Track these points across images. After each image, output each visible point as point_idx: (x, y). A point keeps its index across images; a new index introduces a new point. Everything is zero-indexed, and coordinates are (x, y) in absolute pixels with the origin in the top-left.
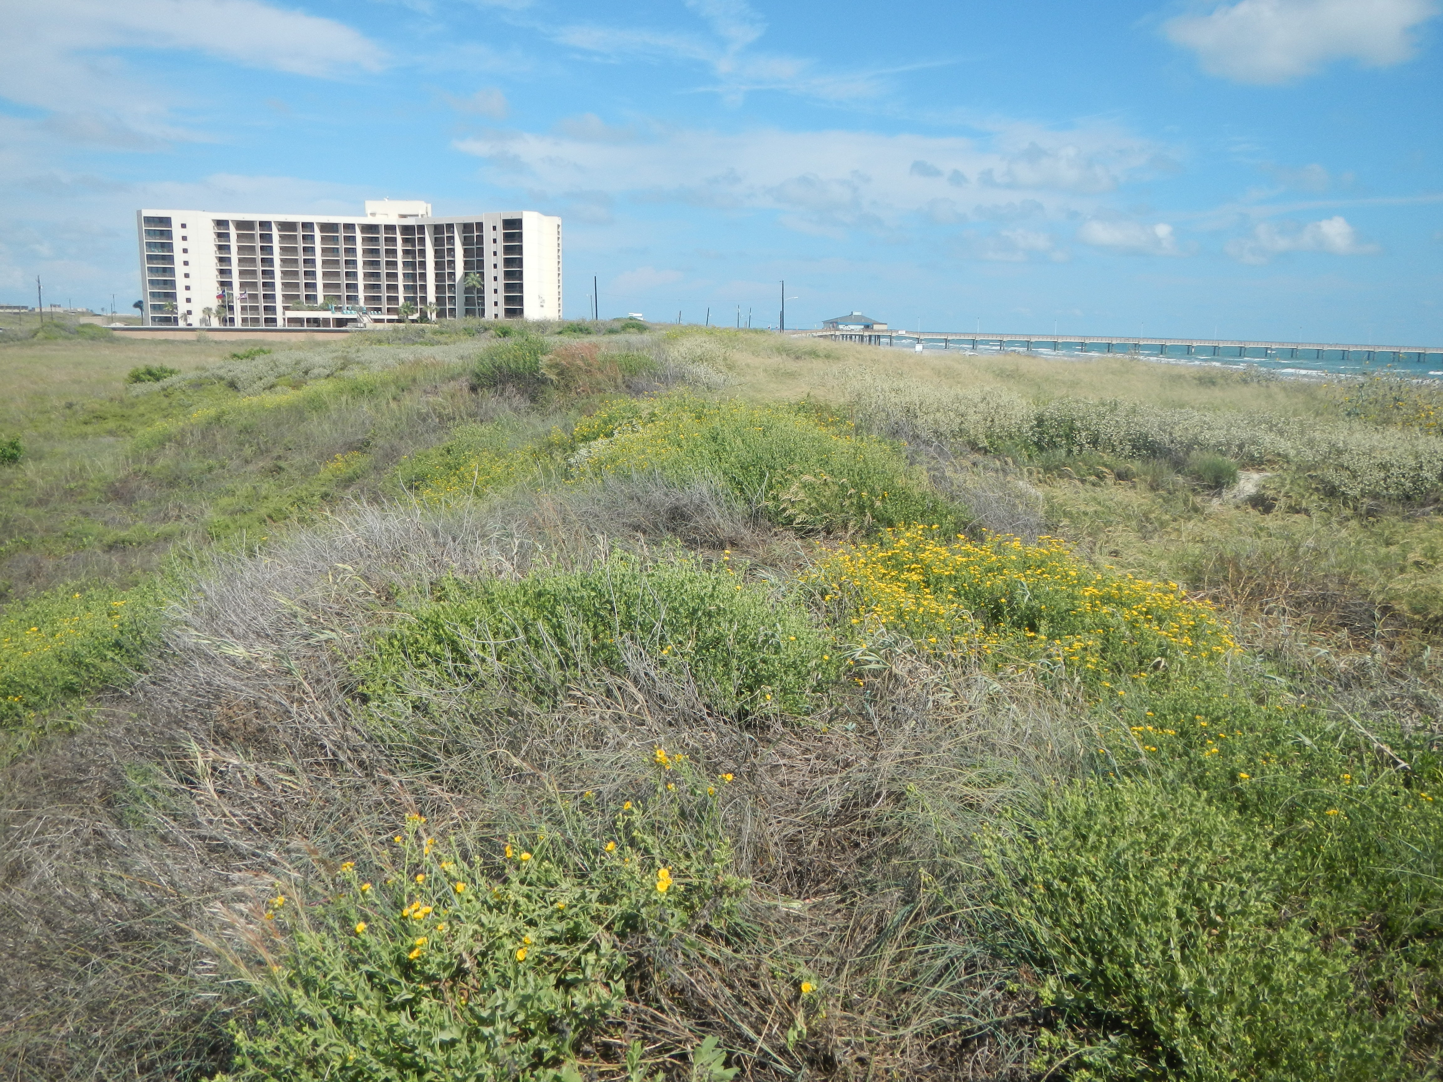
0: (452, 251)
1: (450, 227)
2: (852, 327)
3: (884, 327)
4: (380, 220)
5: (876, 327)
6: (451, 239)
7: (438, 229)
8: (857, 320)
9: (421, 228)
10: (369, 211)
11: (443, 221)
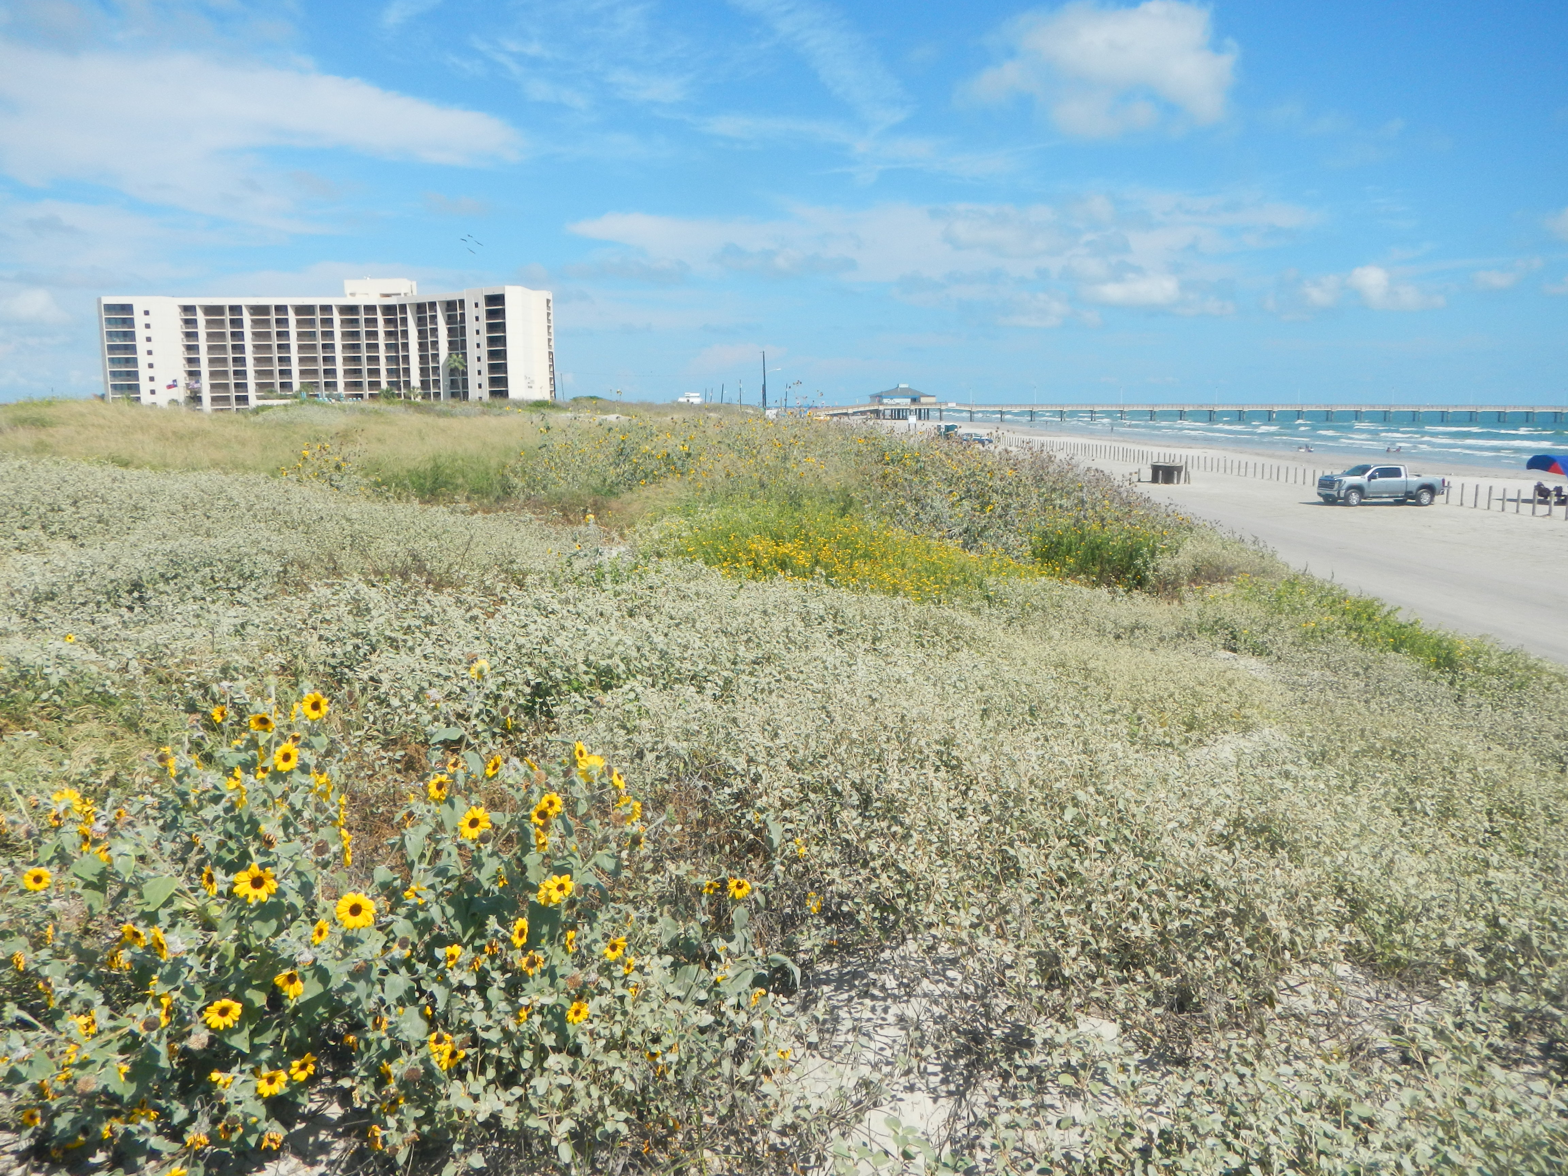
0: (434, 331)
1: (433, 305)
2: (897, 401)
3: (932, 400)
4: (360, 301)
5: (923, 400)
6: (434, 318)
7: (420, 308)
8: (903, 393)
9: (403, 307)
10: (348, 291)
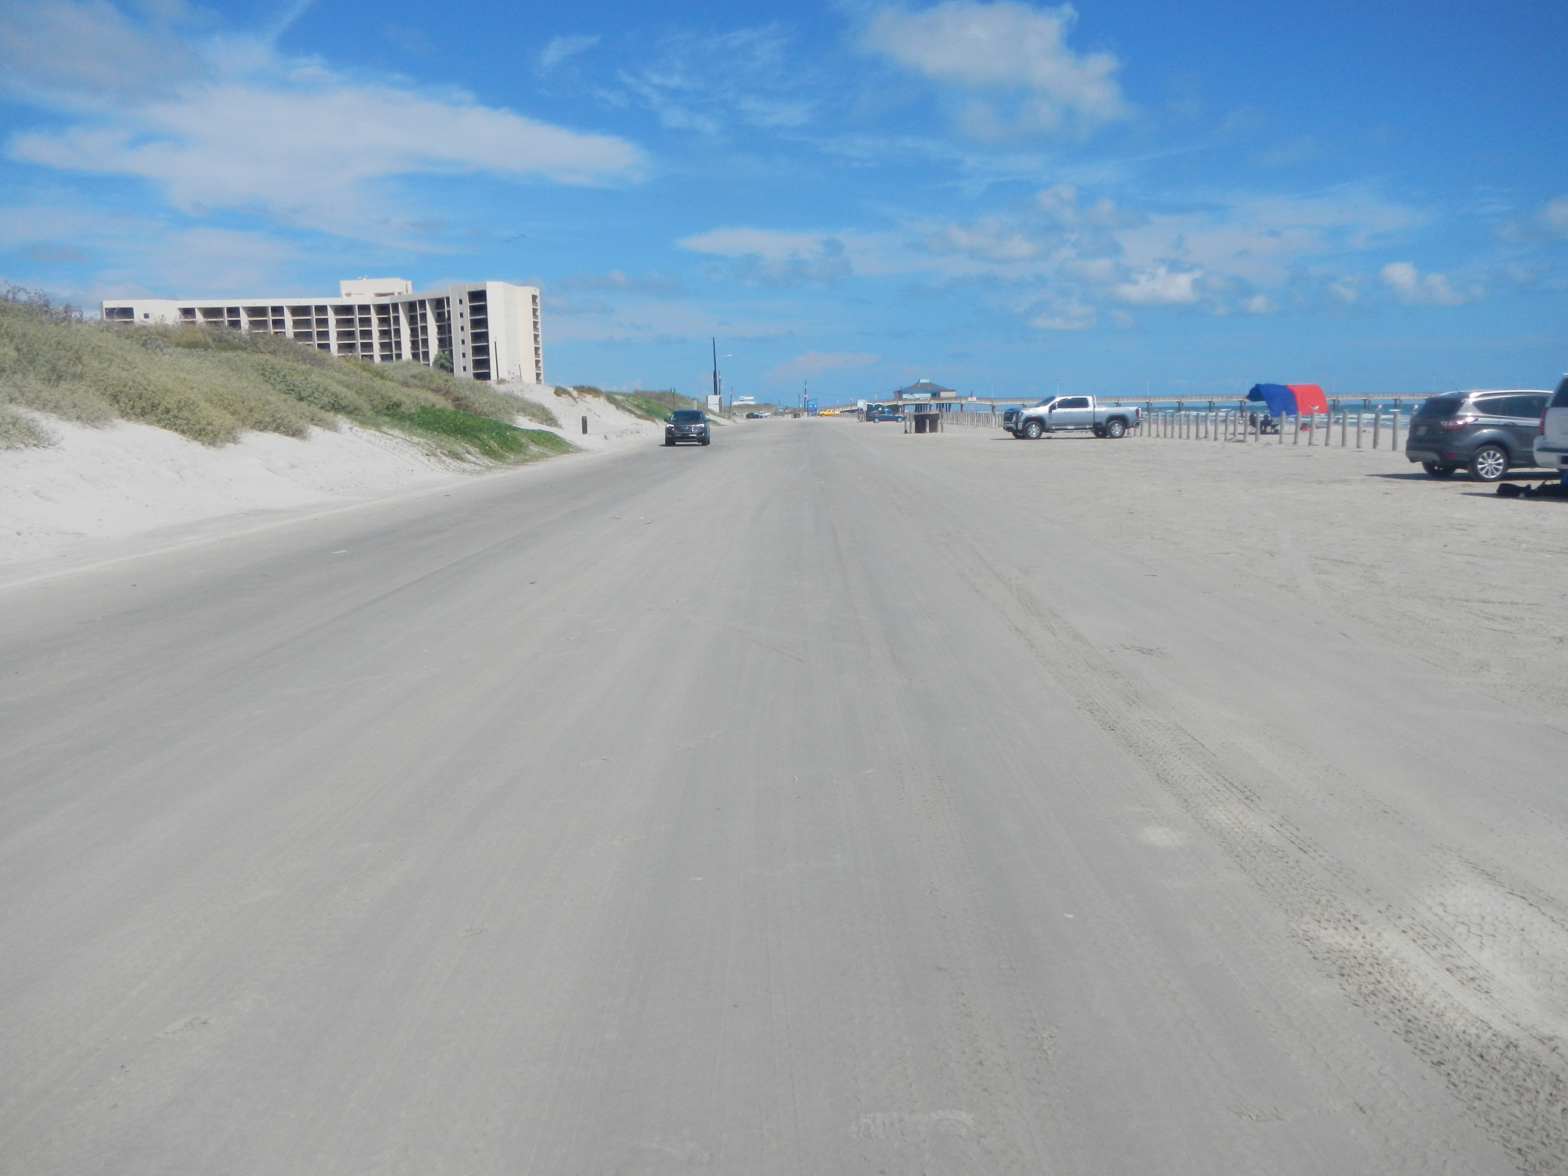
0: (425, 329)
1: (422, 303)
2: (917, 396)
3: (953, 394)
4: (355, 301)
5: (943, 394)
6: (424, 317)
8: (923, 388)
10: (343, 292)
11: (416, 297)
